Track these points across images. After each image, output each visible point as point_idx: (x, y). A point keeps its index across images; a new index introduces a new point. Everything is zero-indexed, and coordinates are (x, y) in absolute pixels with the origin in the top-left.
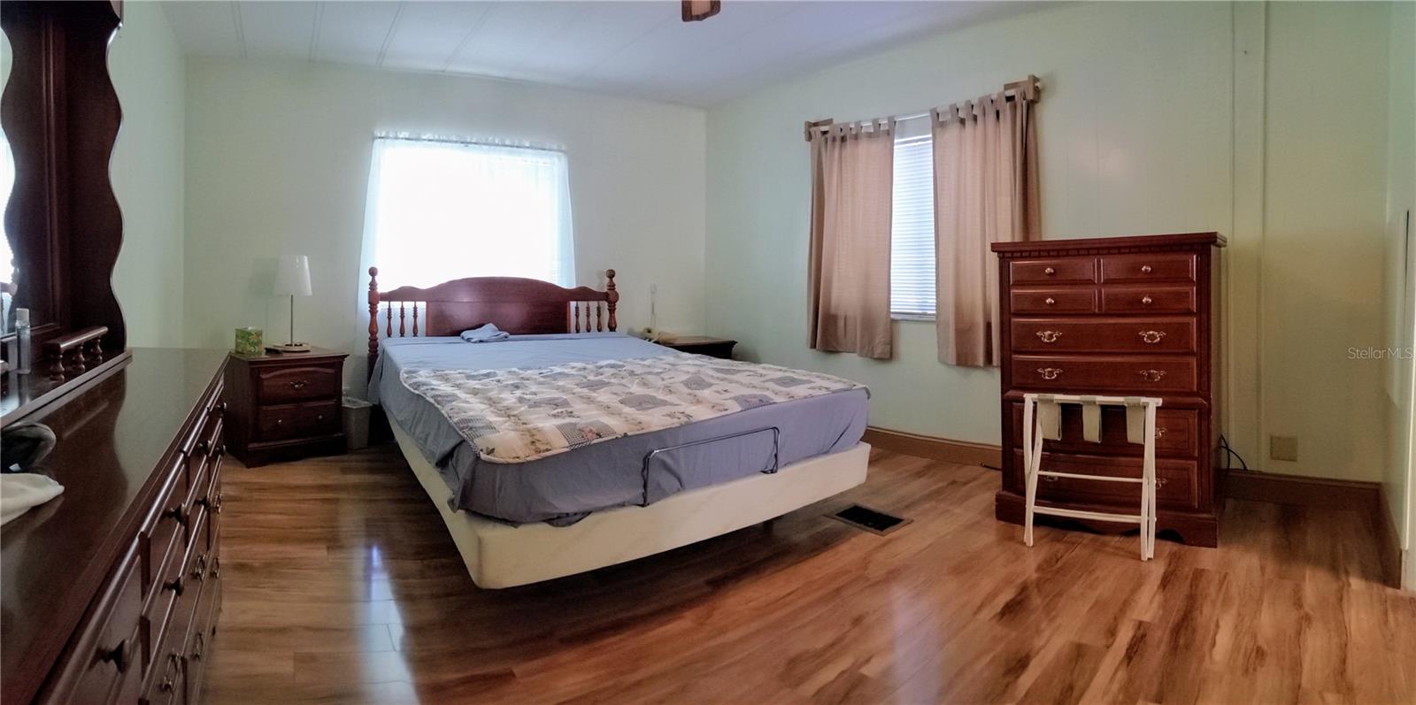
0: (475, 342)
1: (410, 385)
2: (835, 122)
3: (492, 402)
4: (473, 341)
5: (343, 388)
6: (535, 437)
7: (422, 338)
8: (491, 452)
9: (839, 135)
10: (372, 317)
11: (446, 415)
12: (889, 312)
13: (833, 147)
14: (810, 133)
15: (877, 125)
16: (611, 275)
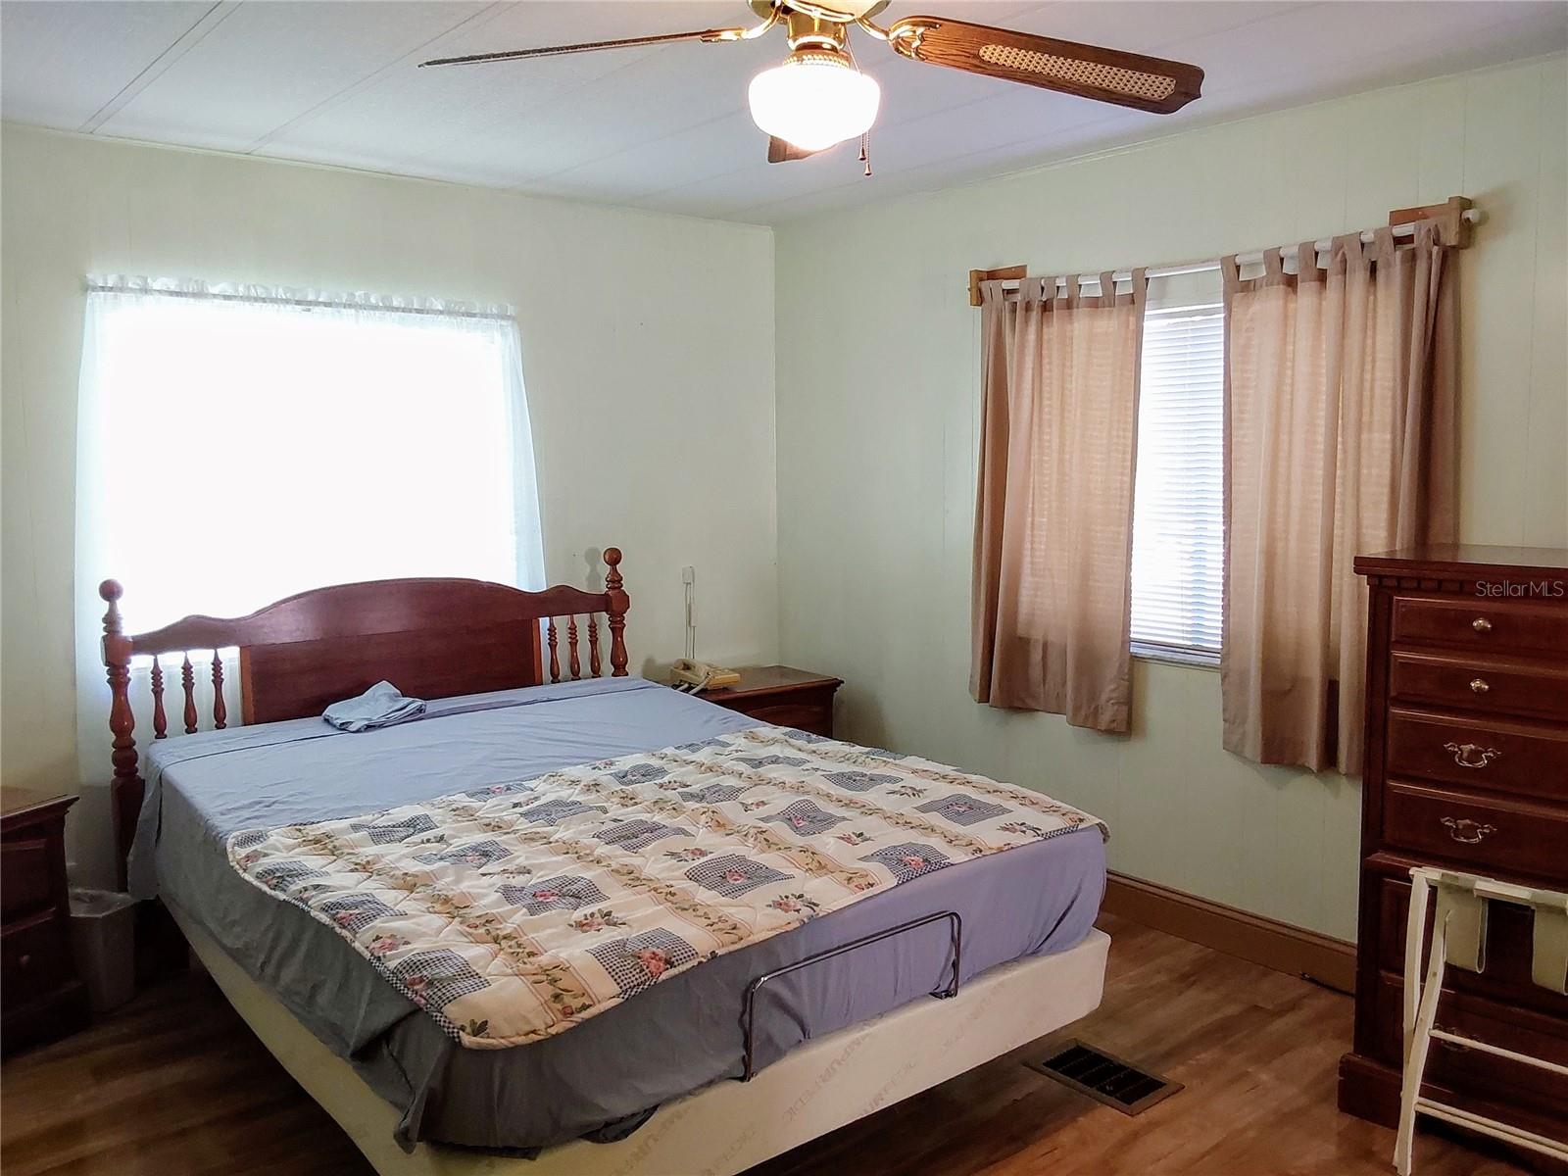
0: (358, 731)
1: (259, 876)
2: (1030, 273)
3: (452, 907)
4: (353, 727)
5: (68, 864)
6: (560, 984)
7: (237, 734)
8: (480, 1029)
9: (1037, 299)
10: (116, 693)
11: (367, 955)
12: (1127, 641)
13: (1027, 321)
14: (980, 291)
15: (1108, 280)
16: (614, 557)
